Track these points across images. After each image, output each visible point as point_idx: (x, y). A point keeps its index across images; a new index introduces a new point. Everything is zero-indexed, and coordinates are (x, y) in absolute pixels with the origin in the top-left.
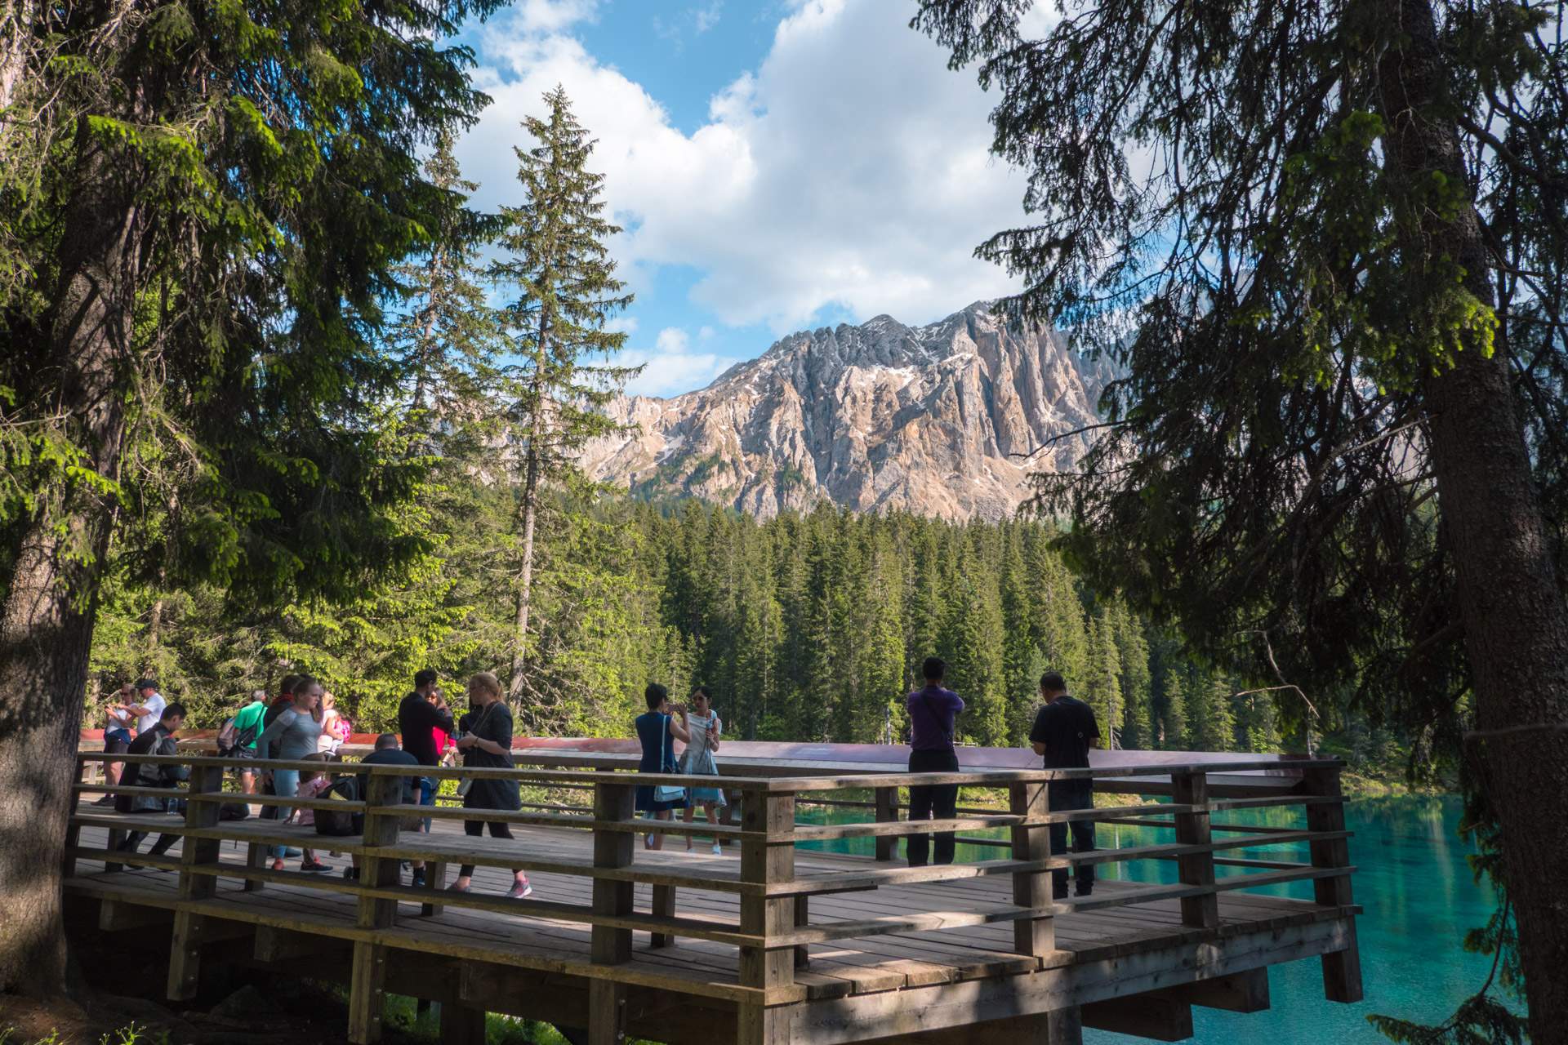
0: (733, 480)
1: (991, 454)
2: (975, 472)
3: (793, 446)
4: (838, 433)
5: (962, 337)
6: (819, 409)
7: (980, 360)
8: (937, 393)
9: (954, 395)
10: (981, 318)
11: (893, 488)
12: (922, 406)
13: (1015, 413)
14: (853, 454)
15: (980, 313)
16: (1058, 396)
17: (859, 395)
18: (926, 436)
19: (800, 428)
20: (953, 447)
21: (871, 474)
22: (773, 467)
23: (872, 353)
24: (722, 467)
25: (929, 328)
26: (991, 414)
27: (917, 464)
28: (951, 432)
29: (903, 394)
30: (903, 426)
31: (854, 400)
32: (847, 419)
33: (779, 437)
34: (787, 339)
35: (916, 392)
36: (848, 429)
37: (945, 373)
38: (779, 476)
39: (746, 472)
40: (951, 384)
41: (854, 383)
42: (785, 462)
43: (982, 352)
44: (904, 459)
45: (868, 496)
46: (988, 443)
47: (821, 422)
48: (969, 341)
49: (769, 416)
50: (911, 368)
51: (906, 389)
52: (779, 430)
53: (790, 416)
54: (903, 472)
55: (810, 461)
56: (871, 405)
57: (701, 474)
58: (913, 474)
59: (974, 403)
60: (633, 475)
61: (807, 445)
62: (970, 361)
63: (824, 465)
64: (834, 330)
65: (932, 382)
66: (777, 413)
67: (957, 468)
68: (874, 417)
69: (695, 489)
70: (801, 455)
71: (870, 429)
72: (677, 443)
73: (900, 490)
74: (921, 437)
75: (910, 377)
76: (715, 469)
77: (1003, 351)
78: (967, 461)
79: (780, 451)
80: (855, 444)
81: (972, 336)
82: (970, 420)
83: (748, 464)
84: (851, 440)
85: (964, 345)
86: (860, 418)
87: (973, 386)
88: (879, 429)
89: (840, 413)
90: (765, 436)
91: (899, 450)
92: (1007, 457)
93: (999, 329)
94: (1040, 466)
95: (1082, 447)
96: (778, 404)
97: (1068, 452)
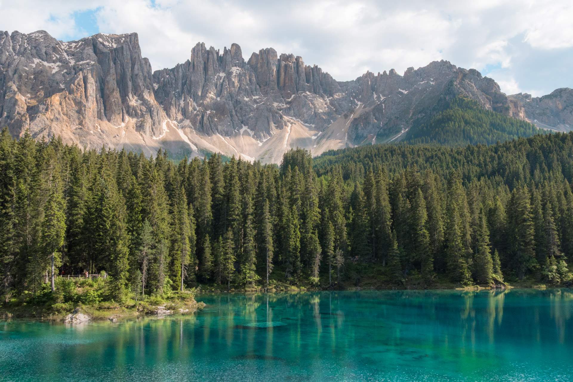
1: (100, 119)
2: (90, 126)
4: (8, 95)
5: (89, 50)
7: (98, 66)
8: (71, 81)
9: (82, 83)
10: (101, 43)
11: (41, 131)
12: (62, 87)
13: (116, 96)
14: (17, 109)
15: (100, 40)
16: (140, 92)
17: (24, 74)
18: (64, 104)
20: (79, 112)
21: (28, 121)
23: (34, 51)
25: (70, 43)
26: (102, 96)
27: (57, 119)
28: (79, 104)
29: (52, 78)
30: (50, 96)
31: (20, 77)
32: (14, 88)
35: (59, 79)
36: (15, 93)
37: (78, 70)
40: (81, 76)
41: (21, 67)
43: (100, 62)
44: (49, 114)
46: (99, 112)
48: (93, 55)
50: (58, 63)
54: (48, 122)
56: (30, 82)
58: (54, 124)
59: (93, 89)
62: (93, 66)
64: (10, 34)
65: (69, 74)
67: (81, 123)
68: (32, 89)
71: (28, 96)
73: (46, 132)
74: (61, 104)
75: (57, 69)
77: (112, 64)
78: (87, 120)
80: (19, 103)
81: (95, 52)
82: (90, 98)
84: (16, 100)
85: (90, 56)
86: (22, 88)
87: (93, 79)
88: (35, 96)
89: (10, 83)
91: (47, 110)
92: (109, 120)
93: (111, 51)
94: (127, 127)
95: (150, 120)
97: (143, 122)
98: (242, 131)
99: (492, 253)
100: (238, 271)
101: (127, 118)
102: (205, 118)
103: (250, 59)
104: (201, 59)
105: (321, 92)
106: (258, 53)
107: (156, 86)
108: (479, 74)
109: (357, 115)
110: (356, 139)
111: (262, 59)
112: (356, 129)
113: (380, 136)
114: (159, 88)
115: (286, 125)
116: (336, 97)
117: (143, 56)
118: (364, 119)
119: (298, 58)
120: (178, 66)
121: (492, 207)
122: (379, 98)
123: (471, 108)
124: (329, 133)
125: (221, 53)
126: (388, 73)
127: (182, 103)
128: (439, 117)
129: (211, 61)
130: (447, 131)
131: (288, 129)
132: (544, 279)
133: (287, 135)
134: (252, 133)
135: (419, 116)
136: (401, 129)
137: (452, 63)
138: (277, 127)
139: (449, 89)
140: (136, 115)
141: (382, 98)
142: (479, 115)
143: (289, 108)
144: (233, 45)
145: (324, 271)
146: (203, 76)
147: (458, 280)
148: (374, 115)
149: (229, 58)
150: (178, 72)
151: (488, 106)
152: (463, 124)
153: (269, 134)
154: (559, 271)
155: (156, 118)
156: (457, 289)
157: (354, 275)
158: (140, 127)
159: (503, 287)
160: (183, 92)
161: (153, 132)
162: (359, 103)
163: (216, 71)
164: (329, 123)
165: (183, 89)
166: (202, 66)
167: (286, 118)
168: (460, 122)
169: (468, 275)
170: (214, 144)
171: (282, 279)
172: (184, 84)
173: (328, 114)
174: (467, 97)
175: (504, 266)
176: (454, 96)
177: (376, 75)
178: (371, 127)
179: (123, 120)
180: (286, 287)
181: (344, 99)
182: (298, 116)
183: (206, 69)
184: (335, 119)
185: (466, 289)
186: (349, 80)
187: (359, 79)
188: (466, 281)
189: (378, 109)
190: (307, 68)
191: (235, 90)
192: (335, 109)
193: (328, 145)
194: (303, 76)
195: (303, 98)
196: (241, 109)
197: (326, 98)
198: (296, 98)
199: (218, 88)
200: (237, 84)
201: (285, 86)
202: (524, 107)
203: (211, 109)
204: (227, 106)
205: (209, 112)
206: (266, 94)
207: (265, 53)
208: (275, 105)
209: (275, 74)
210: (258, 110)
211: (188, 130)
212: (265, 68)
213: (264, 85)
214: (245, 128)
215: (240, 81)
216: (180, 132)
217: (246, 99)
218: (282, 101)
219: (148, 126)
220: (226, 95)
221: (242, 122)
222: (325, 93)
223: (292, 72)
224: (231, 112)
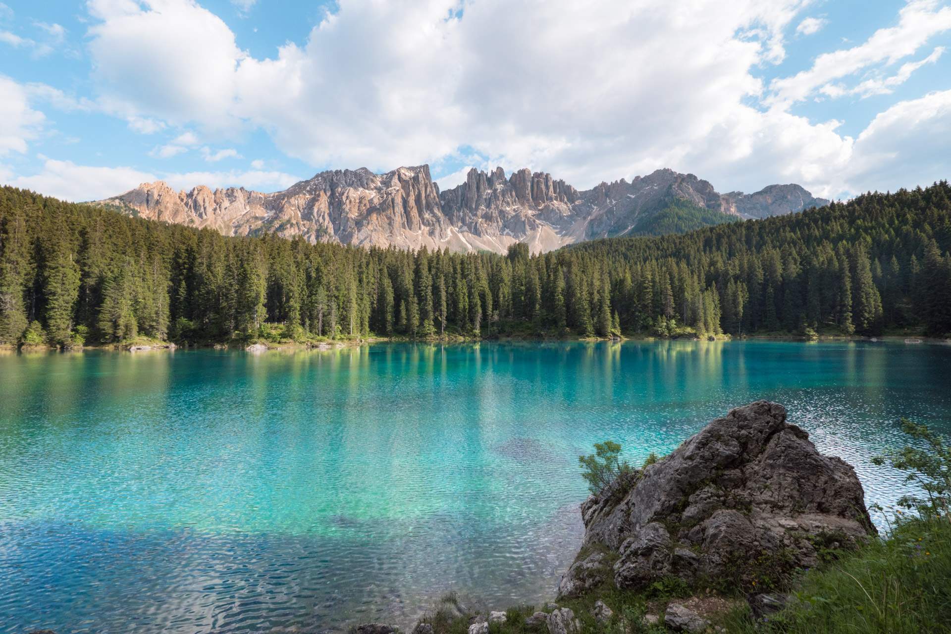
0: (297, 231)
1: (405, 228)
2: (398, 234)
3: (324, 219)
4: (343, 215)
5: (395, 180)
6: (335, 204)
7: (402, 190)
8: (384, 202)
9: (391, 203)
10: (403, 173)
11: (365, 239)
12: (378, 207)
13: (414, 213)
14: (349, 224)
15: (402, 171)
16: (431, 208)
17: (353, 200)
18: (379, 219)
19: (327, 211)
20: (390, 224)
21: (357, 232)
22: (315, 227)
23: (359, 183)
24: (292, 225)
25: (382, 175)
26: (405, 212)
27: (375, 230)
28: (389, 218)
29: (371, 201)
30: (370, 214)
31: (350, 202)
32: (347, 209)
33: (317, 215)
34: (322, 173)
35: (376, 201)
36: (347, 213)
37: (388, 194)
38: (317, 231)
39: (302, 228)
40: (390, 199)
41: (351, 194)
42: (320, 225)
43: (403, 187)
44: (370, 227)
45: (355, 241)
46: (403, 224)
47: (336, 210)
48: (398, 182)
49: (314, 205)
50: (375, 191)
51: (372, 199)
52: (318, 211)
53: (323, 204)
54: (369, 233)
55: (331, 226)
56: (357, 204)
57: (282, 228)
58: (373, 233)
59: (399, 208)
60: (250, 226)
61: (330, 219)
62: (398, 191)
63: (337, 228)
64: (343, 171)
65: (383, 197)
66: (317, 204)
67: (391, 232)
68: (359, 209)
69: (280, 234)
70: (327, 223)
71: (357, 214)
72: (271, 213)
73: (368, 240)
74: (377, 219)
75: (374, 194)
76: (288, 226)
77: (411, 188)
78: (395, 230)
79: (318, 221)
80: (350, 220)
81: (400, 181)
82: (397, 214)
84: (348, 218)
85: (396, 183)
86: (353, 209)
87: (399, 201)
88: (361, 214)
89: (344, 206)
90: (312, 214)
91: (368, 224)
92: (410, 229)
93: (410, 179)
94: (423, 234)
95: (438, 228)
96: (318, 200)
97: (434, 229)
98: (505, 233)
99: (613, 313)
100: (421, 324)
101: (422, 227)
102: (478, 225)
103: (511, 178)
104: (474, 181)
105: (566, 200)
106: (516, 173)
107: (443, 203)
108: (695, 178)
109: (592, 217)
110: (592, 235)
111: (520, 177)
112: (592, 227)
113: (610, 232)
114: (445, 204)
115: (538, 227)
116: (577, 203)
117: (433, 182)
118: (597, 221)
119: (547, 175)
120: (458, 187)
121: (622, 278)
122: (611, 202)
123: (686, 206)
124: (571, 231)
125: (489, 175)
126: (619, 182)
127: (461, 214)
128: (657, 214)
129: (482, 181)
130: (662, 226)
131: (540, 230)
132: (655, 334)
133: (539, 235)
134: (512, 234)
135: (644, 215)
136: (628, 226)
137: (673, 170)
138: (531, 229)
139: (669, 193)
140: (429, 225)
141: (614, 202)
142: (693, 211)
143: (540, 214)
144: (498, 168)
145: (483, 327)
146: (476, 193)
147: (582, 333)
148: (607, 216)
149: (495, 178)
150: (458, 191)
151: (701, 204)
152: (676, 219)
153: (525, 234)
154: (668, 327)
155: (443, 226)
156: (581, 340)
157: (507, 329)
158: (431, 233)
159: (619, 339)
160: (462, 206)
161: (441, 237)
162: (595, 207)
163: (485, 189)
164: (571, 224)
165: (462, 203)
166: (475, 186)
167: (538, 222)
168: (674, 218)
169: (590, 328)
170: (484, 243)
171: (454, 331)
172: (462, 200)
173: (570, 217)
174: (683, 197)
175: (621, 324)
176: (672, 197)
177: (609, 184)
178: (604, 225)
179: (420, 228)
180: (456, 337)
181: (583, 205)
182: (547, 219)
183: (478, 188)
184: (575, 221)
185: (588, 339)
186: (588, 190)
187: (595, 188)
188: (588, 334)
189: (610, 211)
190: (554, 182)
191: (499, 203)
192: (577, 213)
193: (569, 241)
194: (551, 189)
195: (551, 206)
196: (504, 216)
197: (569, 205)
198: (545, 206)
199: (488, 201)
200: (501, 198)
201: (538, 197)
202: (736, 202)
203: (482, 217)
204: (494, 215)
205: (480, 220)
206: (523, 204)
207: (522, 173)
208: (530, 213)
209: (529, 188)
210: (517, 216)
211: (466, 234)
212: (522, 184)
213: (521, 197)
214: (507, 231)
215: (503, 196)
216: (460, 235)
217: (508, 209)
218: (535, 209)
219: (437, 232)
220: (493, 206)
221: (505, 226)
222: (568, 200)
223: (543, 186)
224: (497, 219)
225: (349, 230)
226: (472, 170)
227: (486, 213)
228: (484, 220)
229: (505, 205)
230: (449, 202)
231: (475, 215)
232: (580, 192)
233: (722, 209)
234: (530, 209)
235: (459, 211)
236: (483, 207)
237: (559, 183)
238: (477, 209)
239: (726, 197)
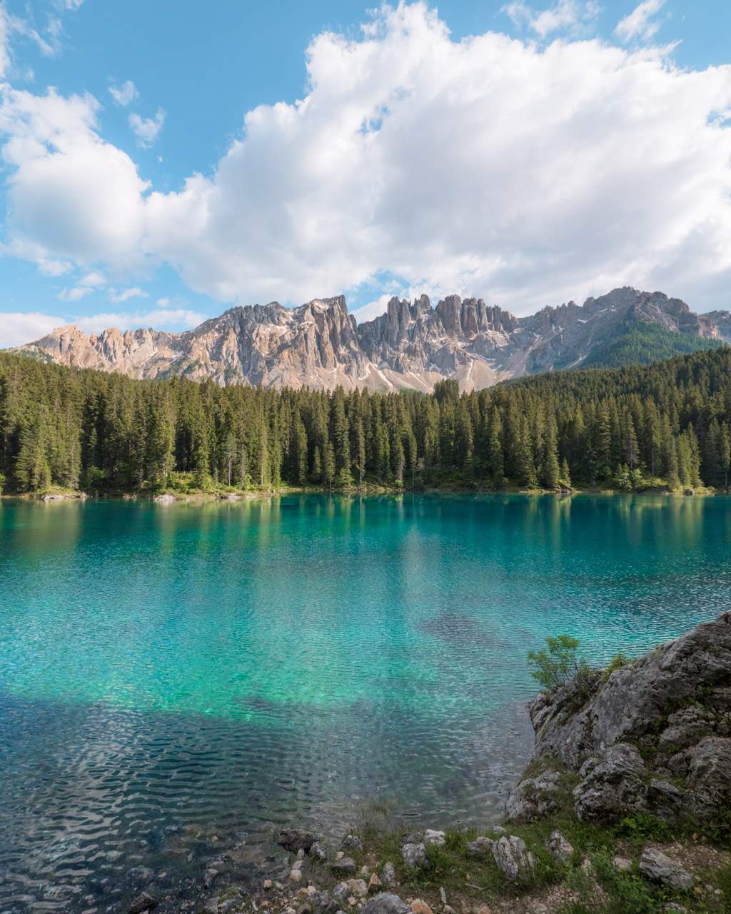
0: (205, 372)
1: (319, 366)
2: (311, 373)
3: (233, 358)
4: (253, 353)
5: (308, 313)
6: (245, 342)
7: (316, 325)
8: (296, 338)
9: (304, 339)
10: (317, 306)
11: (276, 379)
12: (290, 344)
13: (329, 349)
14: (260, 363)
15: (316, 303)
16: (347, 343)
17: (263, 337)
18: (291, 357)
19: (237, 351)
20: (302, 362)
21: (267, 372)
22: (224, 367)
23: (269, 318)
24: (200, 366)
25: (295, 309)
26: (319, 349)
27: (287, 369)
28: (302, 356)
29: (282, 338)
30: (281, 352)
31: (261, 339)
32: (257, 348)
33: (226, 354)
34: (232, 309)
35: (288, 338)
36: (257, 352)
37: (300, 329)
38: (226, 372)
39: (211, 369)
40: (303, 335)
41: (261, 331)
42: (229, 365)
43: (317, 322)
44: (281, 366)
45: (265, 382)
46: (317, 361)
47: (246, 348)
48: (311, 316)
49: (222, 344)
50: (286, 326)
51: (283, 336)
52: (227, 351)
53: (232, 342)
54: (281, 372)
55: (240, 365)
56: (268, 342)
57: (190, 369)
58: (285, 373)
59: (312, 343)
60: (159, 369)
61: (239, 358)
62: (311, 325)
63: (246, 367)
64: (253, 307)
65: (294, 333)
66: (226, 343)
67: (304, 371)
68: (269, 347)
69: (188, 376)
70: (236, 362)
71: (267, 352)
72: (180, 354)
73: (279, 380)
74: (289, 357)
75: (286, 331)
76: (197, 367)
77: (325, 322)
78: (308, 368)
79: (227, 360)
80: (261, 358)
81: (313, 314)
82: (310, 351)
83: (212, 365)
84: (259, 357)
85: (309, 318)
86: (263, 347)
87: (312, 336)
88: (271, 352)
89: (254, 345)
90: (220, 353)
91: (279, 362)
92: (325, 367)
93: (325, 312)
94: (338, 372)
95: (355, 365)
96: (227, 339)
97: (350, 366)
98: (430, 368)
99: (560, 461)
100: (337, 473)
101: (338, 364)
102: (400, 360)
103: (437, 306)
104: (396, 311)
105: (502, 328)
106: (443, 300)
107: (360, 336)
108: (664, 296)
109: (535, 347)
110: (534, 369)
111: (448, 305)
112: (534, 359)
114: (363, 338)
115: (469, 361)
116: (515, 332)
117: (350, 314)
118: (542, 351)
119: (479, 301)
120: (377, 319)
121: (572, 419)
122: (557, 329)
123: (652, 331)
124: (509, 365)
125: (412, 304)
126: (567, 305)
127: (381, 348)
128: (615, 342)
129: (404, 311)
130: (622, 355)
131: (471, 364)
132: (614, 486)
133: (470, 370)
134: (439, 370)
135: (598, 343)
136: (578, 357)
137: (635, 289)
138: (461, 364)
139: (630, 314)
140: (345, 362)
141: (561, 329)
143: (472, 346)
144: (422, 296)
145: (407, 476)
146: (397, 325)
147: (524, 484)
148: (552, 345)
149: (419, 308)
150: (377, 324)
151: (673, 328)
152: (640, 347)
153: (455, 370)
154: (630, 478)
155: (361, 364)
156: (521, 492)
157: (434, 479)
159: (569, 492)
160: (381, 339)
161: (358, 374)
162: (538, 336)
163: (408, 320)
164: (509, 356)
165: (381, 337)
166: (397, 316)
167: (469, 355)
168: (637, 345)
169: (533, 479)
170: (407, 380)
171: (374, 481)
172: (382, 334)
173: (507, 348)
174: (649, 320)
175: (571, 474)
176: (635, 320)
177: (555, 308)
178: (548, 356)
179: (335, 366)
180: (375, 488)
181: (523, 333)
182: (480, 351)
184: (513, 352)
185: (530, 492)
186: (529, 316)
187: (538, 314)
188: (530, 485)
189: (556, 340)
190: (488, 309)
191: (424, 335)
192: (515, 343)
193: (507, 375)
194: (485, 316)
195: (485, 337)
196: (430, 350)
197: (506, 334)
198: (477, 337)
199: (411, 334)
200: (426, 329)
201: (468, 327)
202: (718, 324)
203: (405, 352)
204: (418, 349)
205: (402, 355)
206: (451, 335)
207: (451, 300)
208: (460, 345)
209: (459, 317)
210: (445, 350)
211: (386, 370)
212: (450, 312)
213: (449, 328)
214: (433, 366)
215: (429, 326)
216: (380, 373)
217: (434, 341)
218: (465, 341)
219: (354, 370)
220: (417, 339)
221: (431, 361)
222: (505, 329)
223: (475, 314)
224: (421, 353)
225: (260, 369)
226: (393, 299)
227: (409, 347)
228: (406, 355)
229: (431, 337)
230: (367, 336)
231: (397, 349)
232: (519, 319)
233: (701, 333)
234: (460, 341)
235: (378, 344)
236: (405, 340)
237: (493, 309)
238: (399, 342)
239: (705, 318)
